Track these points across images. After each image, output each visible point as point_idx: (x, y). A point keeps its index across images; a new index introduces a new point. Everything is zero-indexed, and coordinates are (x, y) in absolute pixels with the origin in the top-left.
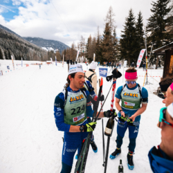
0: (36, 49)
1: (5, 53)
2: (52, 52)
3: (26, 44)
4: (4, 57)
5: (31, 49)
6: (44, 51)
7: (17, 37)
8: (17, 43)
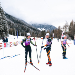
0: (34, 29)
1: (16, 32)
2: (44, 31)
3: (28, 27)
4: (16, 34)
5: (31, 29)
6: (39, 31)
7: (23, 22)
8: (23, 25)
